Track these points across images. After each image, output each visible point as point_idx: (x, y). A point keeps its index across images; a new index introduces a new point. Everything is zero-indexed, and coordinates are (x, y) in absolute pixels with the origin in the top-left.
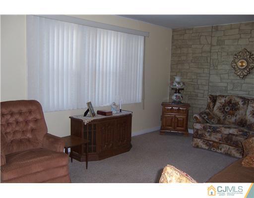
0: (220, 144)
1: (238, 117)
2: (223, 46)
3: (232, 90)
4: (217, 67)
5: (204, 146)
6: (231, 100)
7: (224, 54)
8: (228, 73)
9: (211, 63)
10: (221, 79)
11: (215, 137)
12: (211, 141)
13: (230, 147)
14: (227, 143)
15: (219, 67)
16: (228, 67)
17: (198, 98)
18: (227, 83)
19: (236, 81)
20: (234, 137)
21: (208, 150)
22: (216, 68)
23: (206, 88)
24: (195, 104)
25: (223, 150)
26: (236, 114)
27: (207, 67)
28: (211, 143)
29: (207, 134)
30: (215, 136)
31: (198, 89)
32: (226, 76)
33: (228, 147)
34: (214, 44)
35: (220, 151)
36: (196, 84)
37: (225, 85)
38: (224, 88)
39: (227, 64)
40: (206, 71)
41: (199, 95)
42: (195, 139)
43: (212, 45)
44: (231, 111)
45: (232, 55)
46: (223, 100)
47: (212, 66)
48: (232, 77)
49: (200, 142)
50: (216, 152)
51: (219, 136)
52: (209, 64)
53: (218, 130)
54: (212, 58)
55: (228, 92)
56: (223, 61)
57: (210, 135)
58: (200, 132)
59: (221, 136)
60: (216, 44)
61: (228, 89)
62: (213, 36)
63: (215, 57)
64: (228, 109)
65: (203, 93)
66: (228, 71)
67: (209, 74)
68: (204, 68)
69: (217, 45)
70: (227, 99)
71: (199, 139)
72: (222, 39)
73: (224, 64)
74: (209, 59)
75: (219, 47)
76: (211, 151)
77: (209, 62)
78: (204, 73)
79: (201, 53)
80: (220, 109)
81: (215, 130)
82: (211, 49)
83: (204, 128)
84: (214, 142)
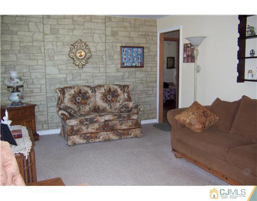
0: (97, 133)
1: (91, 104)
2: (58, 36)
3: (72, 80)
4: (53, 57)
5: (81, 141)
6: (80, 90)
7: (59, 44)
8: (66, 64)
9: (46, 54)
10: (59, 70)
11: (92, 129)
12: (88, 133)
13: (108, 133)
14: (104, 130)
15: (56, 58)
16: (65, 58)
17: (34, 94)
18: (67, 74)
19: (75, 71)
20: (110, 122)
21: (86, 143)
22: (52, 59)
23: (43, 81)
24: (31, 101)
25: (101, 138)
26: (88, 102)
27: (41, 58)
28: (89, 135)
29: (84, 128)
30: (92, 127)
31: (33, 84)
32: (64, 67)
33: (105, 133)
34: (47, 33)
35: (98, 140)
36: (30, 78)
37: (65, 76)
38: (63, 79)
39: (64, 55)
40: (40, 62)
41: (35, 91)
42: (71, 137)
43: (44, 34)
44: (83, 101)
45: (68, 45)
46: (72, 92)
47: (47, 56)
48: (70, 68)
49: (77, 139)
50: (95, 142)
51: (96, 126)
52: (43, 55)
53: (95, 120)
54: (46, 48)
55: (68, 83)
56: (60, 51)
57: (87, 128)
58: (75, 129)
59: (99, 125)
60: (49, 33)
61: (68, 80)
62: (45, 23)
63: (49, 46)
64: (79, 99)
65: (40, 88)
66: (66, 61)
67: (45, 65)
68: (37, 60)
69: (51, 34)
70: (76, 89)
71: (75, 135)
72: (56, 28)
73: (61, 55)
74: (42, 49)
75: (52, 36)
76: (89, 143)
77: (43, 51)
78: (37, 65)
79: (32, 42)
80: (72, 101)
81: (92, 121)
82: (44, 38)
83: (81, 122)
84: (92, 133)
